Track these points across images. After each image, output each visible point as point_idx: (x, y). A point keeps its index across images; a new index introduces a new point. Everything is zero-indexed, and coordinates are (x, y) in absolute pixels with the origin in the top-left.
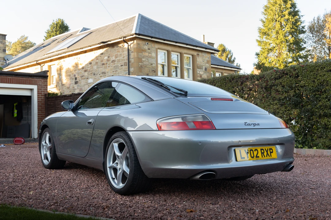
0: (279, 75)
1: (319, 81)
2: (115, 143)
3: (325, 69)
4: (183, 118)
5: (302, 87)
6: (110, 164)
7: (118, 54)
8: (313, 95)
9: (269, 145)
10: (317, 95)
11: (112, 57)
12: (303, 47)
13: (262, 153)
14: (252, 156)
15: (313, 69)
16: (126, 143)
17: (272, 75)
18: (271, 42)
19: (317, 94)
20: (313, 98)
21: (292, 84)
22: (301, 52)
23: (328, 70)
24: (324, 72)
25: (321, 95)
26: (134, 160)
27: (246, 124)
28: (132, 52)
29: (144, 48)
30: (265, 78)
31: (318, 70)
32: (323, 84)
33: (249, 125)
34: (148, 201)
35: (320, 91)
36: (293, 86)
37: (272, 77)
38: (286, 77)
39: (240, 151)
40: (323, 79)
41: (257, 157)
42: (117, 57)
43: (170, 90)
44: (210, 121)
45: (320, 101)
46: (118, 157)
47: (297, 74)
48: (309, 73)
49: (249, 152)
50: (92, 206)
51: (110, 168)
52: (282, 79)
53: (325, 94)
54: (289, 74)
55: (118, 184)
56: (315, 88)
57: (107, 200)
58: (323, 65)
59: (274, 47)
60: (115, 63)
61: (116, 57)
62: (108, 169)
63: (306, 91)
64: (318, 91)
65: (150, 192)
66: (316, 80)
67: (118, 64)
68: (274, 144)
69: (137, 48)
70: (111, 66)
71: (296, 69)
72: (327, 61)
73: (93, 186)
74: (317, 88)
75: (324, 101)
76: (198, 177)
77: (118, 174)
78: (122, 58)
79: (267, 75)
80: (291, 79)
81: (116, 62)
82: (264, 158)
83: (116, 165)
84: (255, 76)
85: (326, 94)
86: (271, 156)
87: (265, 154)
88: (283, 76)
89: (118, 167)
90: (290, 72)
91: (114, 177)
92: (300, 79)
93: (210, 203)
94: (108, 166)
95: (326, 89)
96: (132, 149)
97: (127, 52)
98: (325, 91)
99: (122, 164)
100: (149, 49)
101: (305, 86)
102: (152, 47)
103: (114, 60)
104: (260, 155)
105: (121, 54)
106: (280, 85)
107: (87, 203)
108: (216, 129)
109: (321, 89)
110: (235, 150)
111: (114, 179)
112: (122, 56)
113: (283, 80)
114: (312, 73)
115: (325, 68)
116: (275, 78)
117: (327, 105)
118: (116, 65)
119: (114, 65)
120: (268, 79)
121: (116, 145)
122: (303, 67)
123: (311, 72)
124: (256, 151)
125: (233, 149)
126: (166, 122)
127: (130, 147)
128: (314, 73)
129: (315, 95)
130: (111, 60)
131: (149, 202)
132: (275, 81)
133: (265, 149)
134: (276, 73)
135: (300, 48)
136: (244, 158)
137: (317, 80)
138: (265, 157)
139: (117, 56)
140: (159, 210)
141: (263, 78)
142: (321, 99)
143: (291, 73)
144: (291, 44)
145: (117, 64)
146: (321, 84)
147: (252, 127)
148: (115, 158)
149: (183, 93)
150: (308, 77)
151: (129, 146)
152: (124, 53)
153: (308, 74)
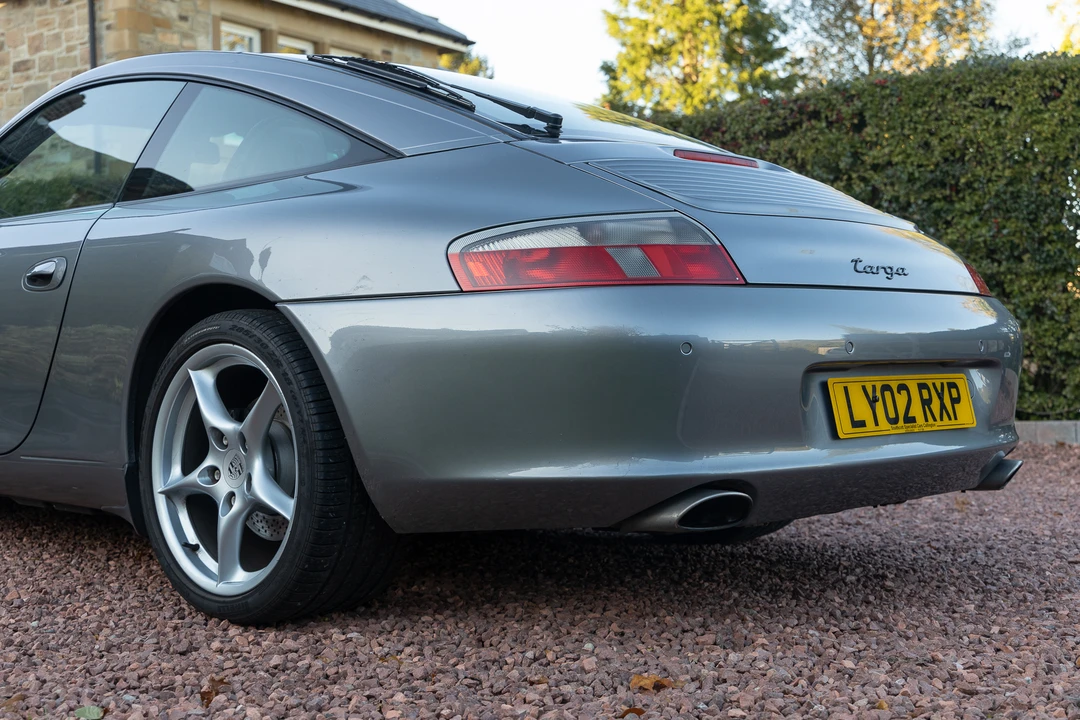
0: (785, 118)
1: (949, 144)
2: (197, 367)
3: (971, 97)
4: (583, 230)
5: (875, 168)
6: (167, 475)
7: (46, 33)
8: (924, 201)
9: (943, 365)
10: (939, 200)
11: (15, 47)
12: (776, 45)
13: (926, 403)
14: (892, 415)
15: (925, 95)
16: (274, 364)
17: (756, 117)
18: (660, 21)
19: (939, 196)
20: (922, 215)
21: (838, 156)
22: (770, 67)
23: (984, 99)
24: (965, 107)
25: (952, 202)
26: (320, 445)
27: (860, 267)
28: (109, 27)
29: (164, 10)
30: (724, 133)
31: (944, 97)
32: (964, 155)
33: (871, 270)
34: (400, 647)
35: (951, 185)
36: (842, 165)
37: (753, 125)
38: (813, 128)
39: (846, 389)
40: (963, 136)
41: (909, 420)
42: (38, 49)
43: (471, 108)
44: (718, 243)
45: (948, 224)
46: (220, 435)
47: (860, 114)
48: (908, 111)
49: (878, 394)
50: (122, 684)
51: (169, 495)
52: (796, 138)
53: (972, 199)
54: (823, 116)
55: (224, 574)
56: (932, 172)
57: (183, 654)
58: (964, 77)
59: (674, 43)
60: (31, 72)
61: (35, 48)
62: (161, 504)
63: (892, 184)
64: (943, 185)
65: (377, 604)
66: (934, 141)
67: (45, 76)
68: (962, 365)
69: (131, 10)
70: (13, 89)
71: (854, 96)
72: (980, 64)
73: (67, 592)
74: (941, 171)
75: (966, 226)
76: (674, 515)
77: (223, 521)
78: (64, 54)
79: (733, 119)
80: (834, 134)
81: (37, 69)
82: (932, 425)
83: (207, 478)
84: (684, 123)
85: (976, 198)
86: (956, 419)
87: (936, 405)
88: (800, 123)
89: (222, 487)
90: (831, 106)
91: (192, 538)
92: (870, 135)
93: (711, 641)
94: (159, 486)
95: (973, 175)
96: (308, 391)
97: (87, 26)
98: (969, 185)
99: (242, 471)
100: (183, 18)
101: (890, 163)
102: (198, 12)
103: (24, 62)
104: (916, 410)
105: (57, 37)
106: (787, 159)
107: (88, 671)
108: (747, 284)
109: (954, 176)
110: (824, 387)
111: (195, 548)
112: (65, 45)
113: (799, 141)
114: (919, 112)
115: (970, 90)
116: (767, 130)
117: (978, 243)
118: (32, 82)
119: (26, 84)
120: (739, 133)
121: (204, 380)
122: (884, 87)
123: (916, 105)
124: (904, 392)
125: (819, 378)
126: (500, 252)
127: (298, 382)
128: (930, 113)
129: (930, 201)
130: (13, 60)
131: (408, 650)
132: (768, 144)
133: (934, 384)
134: (773, 110)
135: (766, 51)
136: (862, 424)
137: (941, 140)
138: (935, 420)
139: (37, 43)
140: (492, 686)
141: (717, 130)
142: (953, 218)
143: (832, 110)
144: (735, 30)
145: (39, 78)
146: (955, 157)
147: (880, 280)
148: (198, 443)
149: (540, 125)
150: (903, 128)
151: (290, 375)
152: (71, 29)
153: (906, 116)
